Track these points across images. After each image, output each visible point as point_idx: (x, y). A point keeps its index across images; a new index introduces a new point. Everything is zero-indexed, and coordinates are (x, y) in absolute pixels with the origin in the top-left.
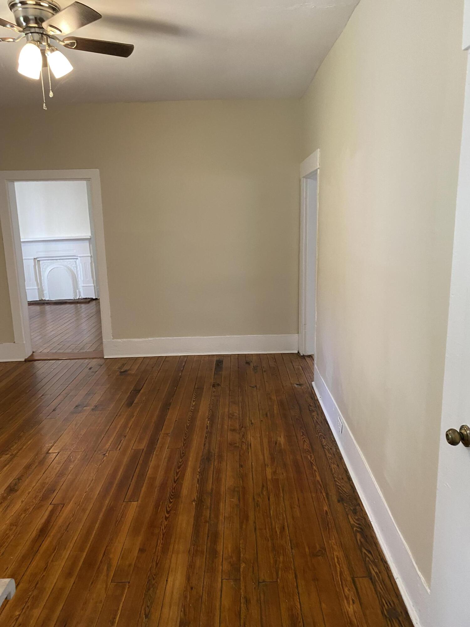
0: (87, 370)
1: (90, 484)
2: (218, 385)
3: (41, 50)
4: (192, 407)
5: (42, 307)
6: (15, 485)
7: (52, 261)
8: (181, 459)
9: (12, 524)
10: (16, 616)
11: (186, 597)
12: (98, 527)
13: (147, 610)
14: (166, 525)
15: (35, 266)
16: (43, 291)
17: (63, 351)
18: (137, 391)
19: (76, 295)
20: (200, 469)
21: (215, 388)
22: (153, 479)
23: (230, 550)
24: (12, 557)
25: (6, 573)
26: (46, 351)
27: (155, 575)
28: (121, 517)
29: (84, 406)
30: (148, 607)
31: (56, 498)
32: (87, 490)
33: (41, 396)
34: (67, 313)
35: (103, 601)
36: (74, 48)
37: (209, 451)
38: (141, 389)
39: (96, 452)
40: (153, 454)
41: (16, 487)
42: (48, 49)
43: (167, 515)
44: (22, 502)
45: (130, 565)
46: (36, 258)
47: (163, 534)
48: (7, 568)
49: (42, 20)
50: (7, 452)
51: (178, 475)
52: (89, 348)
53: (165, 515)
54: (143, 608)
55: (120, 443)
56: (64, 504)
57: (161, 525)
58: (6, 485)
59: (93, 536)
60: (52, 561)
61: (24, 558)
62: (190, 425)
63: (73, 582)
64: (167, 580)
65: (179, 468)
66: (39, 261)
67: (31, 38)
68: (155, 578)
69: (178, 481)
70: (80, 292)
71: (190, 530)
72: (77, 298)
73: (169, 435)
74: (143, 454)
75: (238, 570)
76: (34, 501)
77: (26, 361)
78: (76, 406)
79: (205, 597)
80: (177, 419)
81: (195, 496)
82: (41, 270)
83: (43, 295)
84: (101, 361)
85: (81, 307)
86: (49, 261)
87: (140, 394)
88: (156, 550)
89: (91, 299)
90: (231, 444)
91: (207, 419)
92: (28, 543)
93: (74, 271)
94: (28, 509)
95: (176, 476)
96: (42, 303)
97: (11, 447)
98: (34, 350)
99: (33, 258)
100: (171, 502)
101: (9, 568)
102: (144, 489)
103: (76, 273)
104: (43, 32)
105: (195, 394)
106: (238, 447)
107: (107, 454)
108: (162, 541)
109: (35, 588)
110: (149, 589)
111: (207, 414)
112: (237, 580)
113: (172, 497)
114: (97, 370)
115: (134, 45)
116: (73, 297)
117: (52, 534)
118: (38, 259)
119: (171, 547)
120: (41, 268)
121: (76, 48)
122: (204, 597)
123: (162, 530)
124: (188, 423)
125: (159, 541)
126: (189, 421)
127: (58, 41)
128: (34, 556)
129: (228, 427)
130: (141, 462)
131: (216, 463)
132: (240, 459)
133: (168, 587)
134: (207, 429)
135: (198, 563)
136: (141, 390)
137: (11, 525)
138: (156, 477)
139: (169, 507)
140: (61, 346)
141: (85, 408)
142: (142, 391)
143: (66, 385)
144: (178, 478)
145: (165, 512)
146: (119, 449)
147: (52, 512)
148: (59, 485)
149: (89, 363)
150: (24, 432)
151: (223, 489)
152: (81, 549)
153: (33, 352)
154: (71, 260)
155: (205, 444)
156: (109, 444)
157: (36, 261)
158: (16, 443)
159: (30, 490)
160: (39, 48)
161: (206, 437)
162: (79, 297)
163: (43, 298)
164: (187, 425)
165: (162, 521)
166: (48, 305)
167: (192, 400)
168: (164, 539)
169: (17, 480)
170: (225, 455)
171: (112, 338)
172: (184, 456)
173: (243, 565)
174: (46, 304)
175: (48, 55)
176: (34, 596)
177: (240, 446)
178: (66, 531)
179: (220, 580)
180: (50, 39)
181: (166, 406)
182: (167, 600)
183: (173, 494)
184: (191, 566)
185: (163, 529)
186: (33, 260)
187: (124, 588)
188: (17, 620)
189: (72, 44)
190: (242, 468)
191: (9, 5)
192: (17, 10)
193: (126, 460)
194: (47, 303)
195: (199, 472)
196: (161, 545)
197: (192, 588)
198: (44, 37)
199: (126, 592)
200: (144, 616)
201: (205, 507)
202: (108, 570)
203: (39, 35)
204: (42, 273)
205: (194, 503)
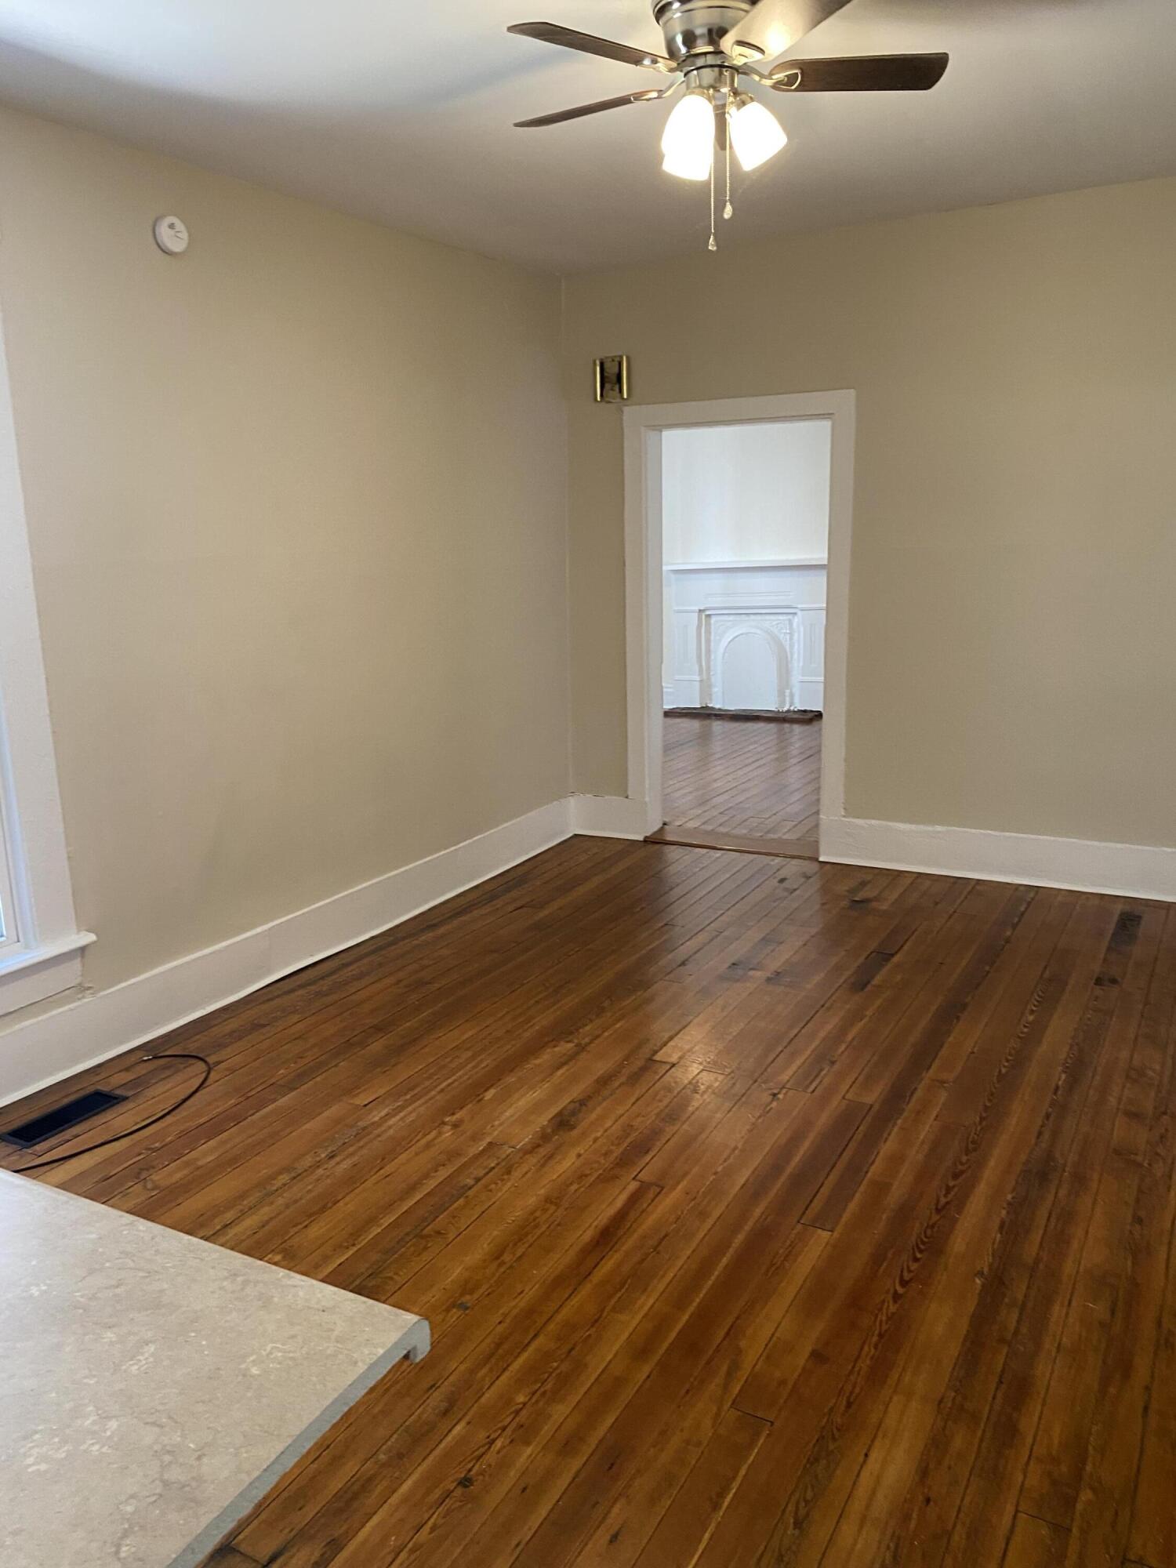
0: (775, 882)
1: (729, 1157)
2: (1114, 981)
3: (716, 108)
4: (1025, 1026)
5: (707, 722)
6: (573, 1113)
7: (738, 618)
8: (967, 1155)
9: (548, 1200)
10: (518, 1404)
11: (907, 1518)
12: (727, 1265)
13: (802, 1512)
14: (893, 1314)
15: (699, 627)
16: (710, 686)
17: (727, 830)
18: (883, 956)
19: (783, 702)
20: (1014, 1194)
21: (1103, 990)
22: (881, 1188)
23: (1056, 1441)
24: (535, 1272)
25: (517, 1300)
26: (691, 825)
27: (838, 1430)
28: (785, 1260)
29: (751, 967)
30: (807, 1502)
31: (650, 1167)
32: (720, 1169)
33: (662, 927)
34: (755, 742)
35: (705, 1444)
36: (795, 88)
37: (1049, 1156)
38: (896, 953)
39: (756, 1084)
40: (895, 1124)
41: (573, 1119)
42: (732, 103)
43: (900, 1290)
44: (579, 1155)
45: (782, 1383)
46: (704, 611)
47: (881, 1336)
48: (522, 1292)
49: (722, 32)
50: (570, 1037)
51: (950, 1197)
52: (790, 830)
53: (895, 1286)
54: (794, 1499)
55: (816, 1076)
56: (663, 1188)
57: (880, 1310)
58: (554, 1111)
59: (710, 1282)
60: (614, 1309)
61: (558, 1282)
62: (1007, 1073)
63: (647, 1374)
64: (866, 1455)
65: (956, 1176)
66: (709, 616)
67: (696, 82)
68: (837, 1437)
69: (948, 1210)
70: (792, 696)
71: (954, 1349)
72: (785, 709)
73: (945, 1085)
74: (869, 1119)
75: (1070, 1502)
76: (603, 1161)
77: (647, 841)
78: (734, 964)
79: (958, 1538)
80: (975, 1050)
81: (985, 1263)
82: (712, 638)
83: (711, 695)
84: (811, 867)
85: (791, 731)
86: (731, 618)
87: (889, 965)
88: (853, 1367)
89: (816, 714)
90: (1117, 1152)
91: (1060, 1068)
92: (572, 1253)
93: (783, 642)
94: (586, 1176)
95: (945, 1196)
96: (705, 714)
97: (580, 1028)
98: (667, 820)
99: (697, 608)
100: (916, 1260)
101: (525, 1292)
102: (852, 1207)
103: (788, 650)
104: (724, 62)
105: (1040, 993)
106: (1140, 1165)
107: (781, 1096)
108: (873, 1350)
109: (567, 1356)
110: (817, 1460)
111: (1063, 1056)
112: (1061, 1531)
113: (922, 1247)
114: (795, 887)
115: (948, 52)
116: (777, 706)
117: (624, 1248)
118: (708, 613)
119: (895, 1375)
120: (713, 634)
121: (802, 88)
122: (956, 1537)
123: (878, 1323)
124: (1004, 1066)
125: (866, 1348)
126: (1007, 1061)
127: (757, 78)
128: (580, 1284)
129: (1119, 1103)
130: (859, 1136)
131: (1062, 1192)
132: (1138, 1200)
133: (865, 1474)
134: (1055, 1093)
135: (958, 1443)
136: (892, 955)
137: (546, 1201)
138: (892, 1185)
139: (909, 1271)
140: (726, 818)
141: (751, 973)
142: (896, 959)
143: (721, 909)
144: (947, 1203)
145: (897, 1281)
146: (811, 1089)
147: (634, 1199)
148: (659, 1140)
149: (782, 867)
150: (611, 1000)
151: (1069, 1267)
152: (680, 1304)
153: (665, 824)
154: (781, 617)
155: (1040, 1134)
156: (790, 1072)
157: (704, 617)
158: (591, 1021)
159: (599, 1134)
160: (711, 103)
161: (1048, 1116)
162: (791, 706)
163: (710, 703)
164: (1000, 1071)
165: (883, 1301)
166: (719, 720)
167: (1029, 1007)
168: (880, 1346)
169: (577, 1104)
170: (1096, 1176)
171: (843, 813)
172: (975, 1150)
173: (1086, 1495)
174: (714, 718)
175: (731, 117)
176: (561, 1372)
177: (1146, 1165)
178: (655, 1250)
179: (1010, 1509)
180: (740, 75)
181: (951, 1013)
182: (857, 1506)
183: (925, 1240)
184: (936, 1445)
185: (881, 1321)
186: (696, 615)
187: (758, 1434)
188: (517, 1412)
189: (791, 80)
190: (1137, 1227)
191: (654, 11)
192: (672, 18)
193: (823, 1120)
194: (716, 715)
195: (1009, 1204)
196: (868, 1362)
197: (928, 1500)
198: (725, 73)
199: (759, 1444)
200: (792, 1521)
201: (1006, 1300)
202: (729, 1374)
203: (713, 71)
204: (712, 644)
205: (978, 1281)
